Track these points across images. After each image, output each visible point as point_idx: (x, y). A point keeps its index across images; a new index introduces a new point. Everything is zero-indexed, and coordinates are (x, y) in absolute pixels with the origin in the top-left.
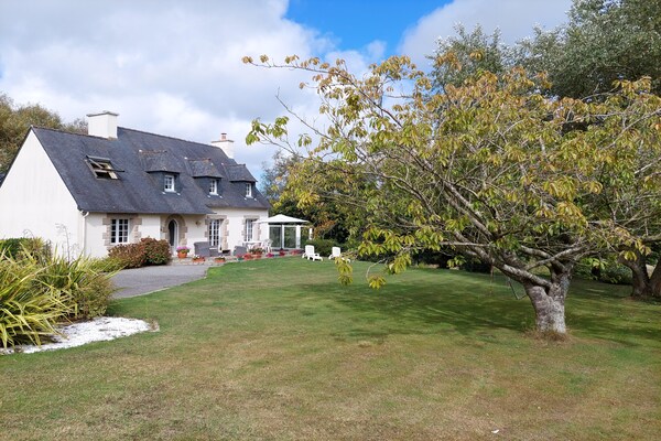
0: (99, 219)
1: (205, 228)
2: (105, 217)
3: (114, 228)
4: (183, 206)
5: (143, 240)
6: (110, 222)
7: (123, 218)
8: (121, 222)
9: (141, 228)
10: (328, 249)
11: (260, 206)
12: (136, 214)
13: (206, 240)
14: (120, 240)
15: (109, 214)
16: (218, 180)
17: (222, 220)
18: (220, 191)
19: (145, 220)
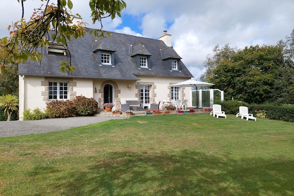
0: (39, 82)
1: (136, 91)
2: (44, 80)
4: (115, 74)
5: (77, 97)
6: (48, 84)
7: (63, 82)
8: (61, 84)
9: (75, 89)
11: (183, 76)
12: (71, 79)
13: (137, 99)
14: (61, 97)
15: (46, 78)
16: (148, 56)
17: (151, 86)
18: (150, 66)
19: (79, 83)
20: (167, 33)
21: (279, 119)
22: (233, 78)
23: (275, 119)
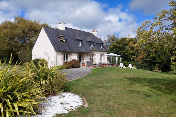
1: (89, 57)
3: (64, 56)
4: (83, 50)
5: (72, 60)
6: (63, 54)
7: (67, 53)
9: (72, 56)
10: (127, 65)
11: (105, 51)
12: (71, 52)
13: (89, 60)
14: (66, 60)
15: (63, 52)
16: (93, 42)
17: (94, 55)
18: (94, 46)
19: (73, 54)
20: (95, 30)
21: (140, 69)
22: (119, 51)
23: (139, 68)
